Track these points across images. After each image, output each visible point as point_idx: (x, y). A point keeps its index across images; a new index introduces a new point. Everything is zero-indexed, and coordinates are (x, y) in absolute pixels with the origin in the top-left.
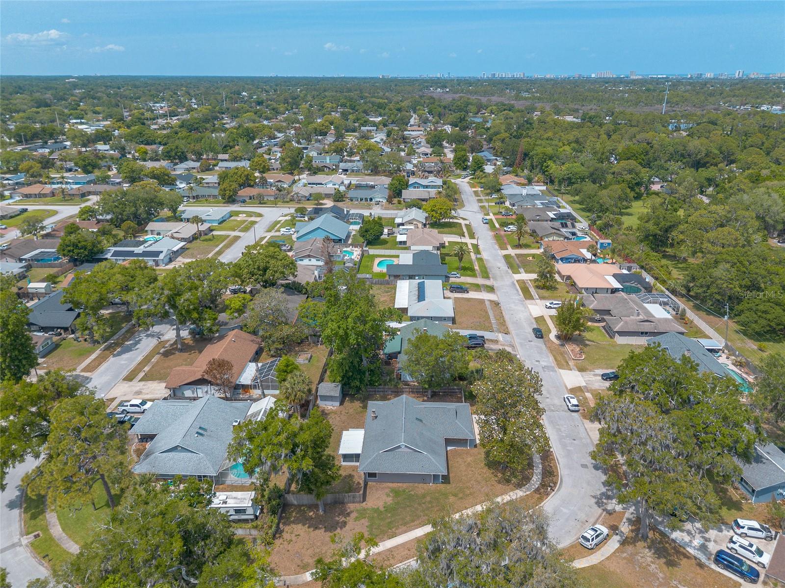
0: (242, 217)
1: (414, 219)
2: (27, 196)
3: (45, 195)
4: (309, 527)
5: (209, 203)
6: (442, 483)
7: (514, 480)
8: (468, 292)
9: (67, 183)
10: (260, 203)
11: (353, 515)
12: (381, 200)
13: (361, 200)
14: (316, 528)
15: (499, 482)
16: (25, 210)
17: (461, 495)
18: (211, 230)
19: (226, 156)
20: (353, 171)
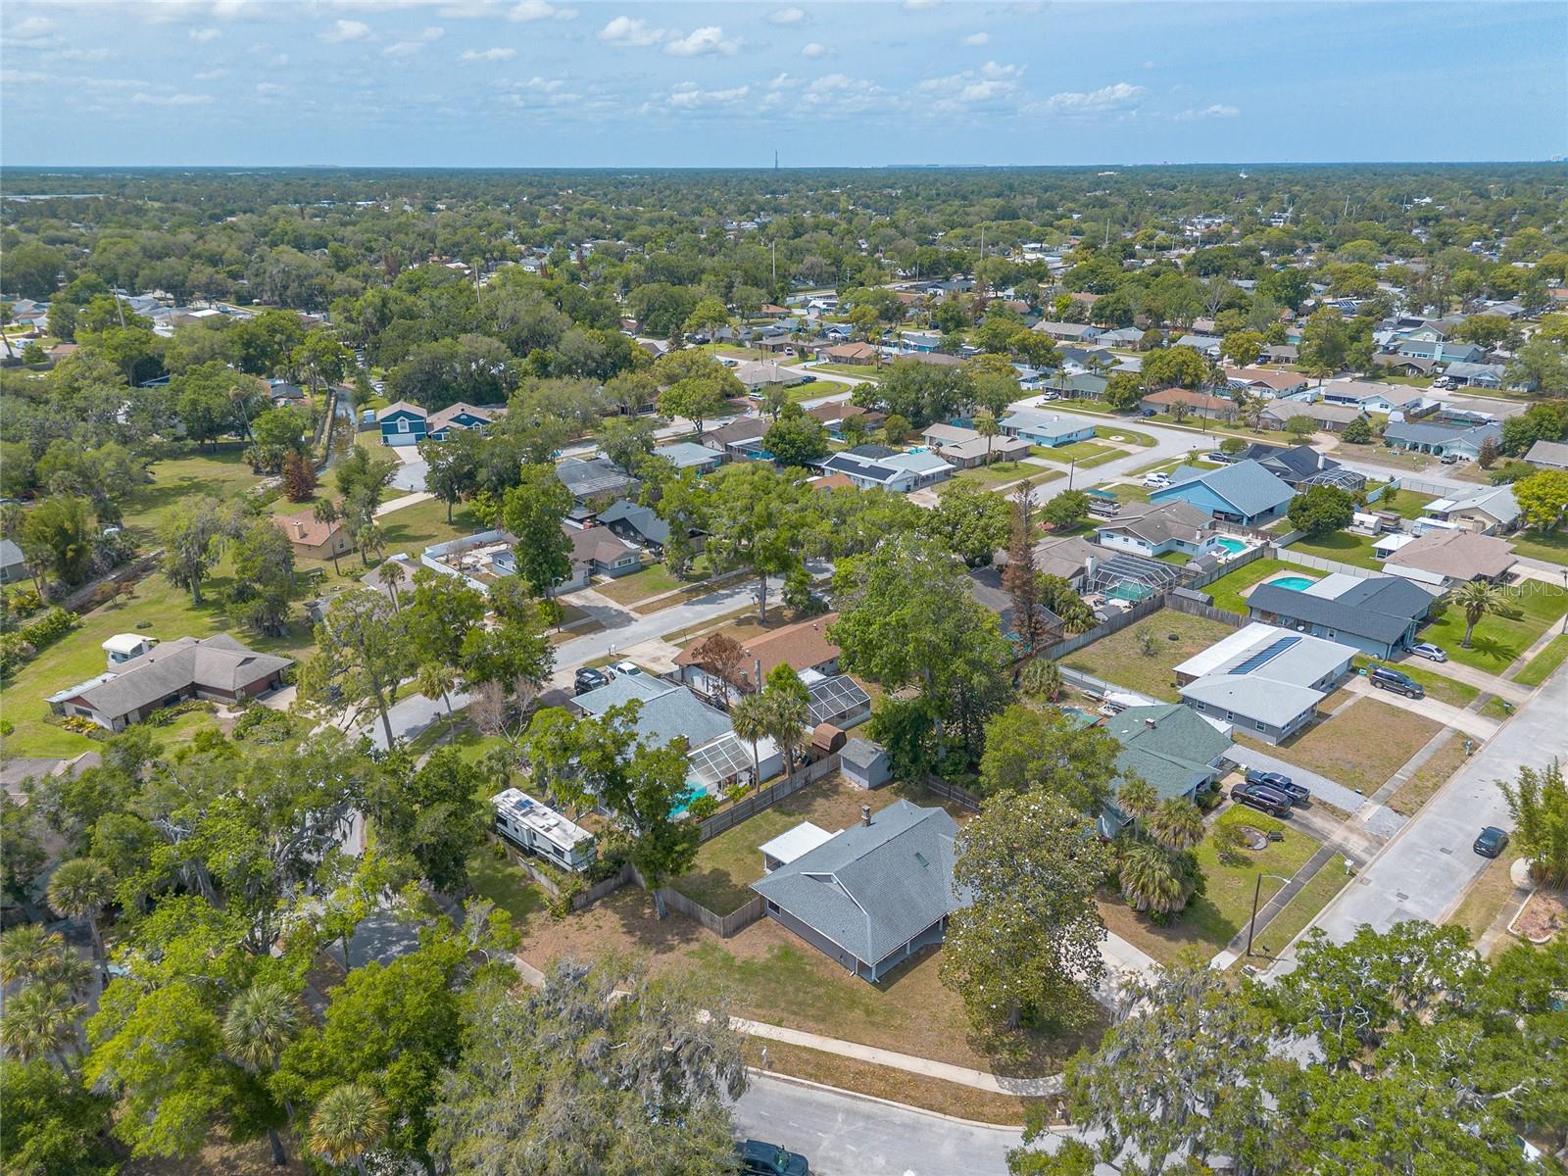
0: (1114, 442)
1: (1476, 509)
2: (836, 359)
3: (858, 362)
4: (623, 925)
5: (1086, 408)
6: (874, 983)
7: (1004, 1056)
8: (1418, 697)
9: (906, 346)
10: (1179, 422)
11: (695, 946)
12: (1465, 455)
13: (1415, 447)
14: (630, 932)
15: (971, 1041)
16: (813, 380)
17: (878, 1019)
18: (1027, 453)
19: (1209, 325)
20: (1479, 383)
